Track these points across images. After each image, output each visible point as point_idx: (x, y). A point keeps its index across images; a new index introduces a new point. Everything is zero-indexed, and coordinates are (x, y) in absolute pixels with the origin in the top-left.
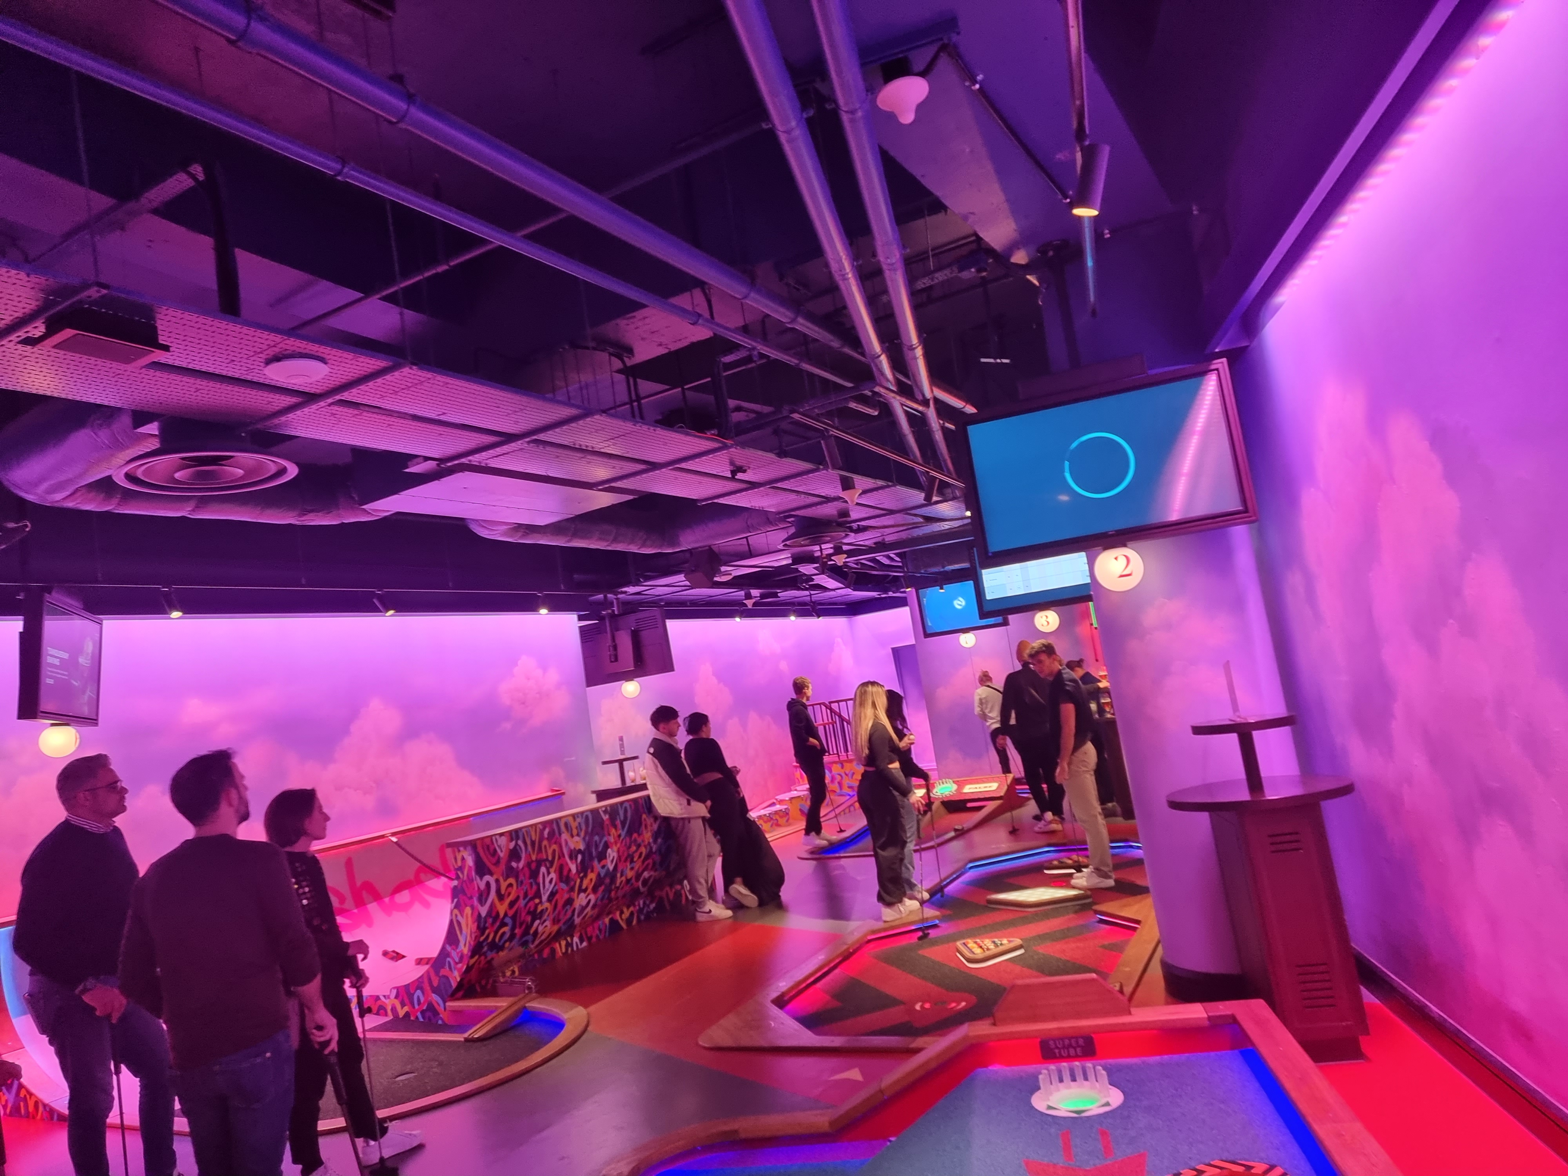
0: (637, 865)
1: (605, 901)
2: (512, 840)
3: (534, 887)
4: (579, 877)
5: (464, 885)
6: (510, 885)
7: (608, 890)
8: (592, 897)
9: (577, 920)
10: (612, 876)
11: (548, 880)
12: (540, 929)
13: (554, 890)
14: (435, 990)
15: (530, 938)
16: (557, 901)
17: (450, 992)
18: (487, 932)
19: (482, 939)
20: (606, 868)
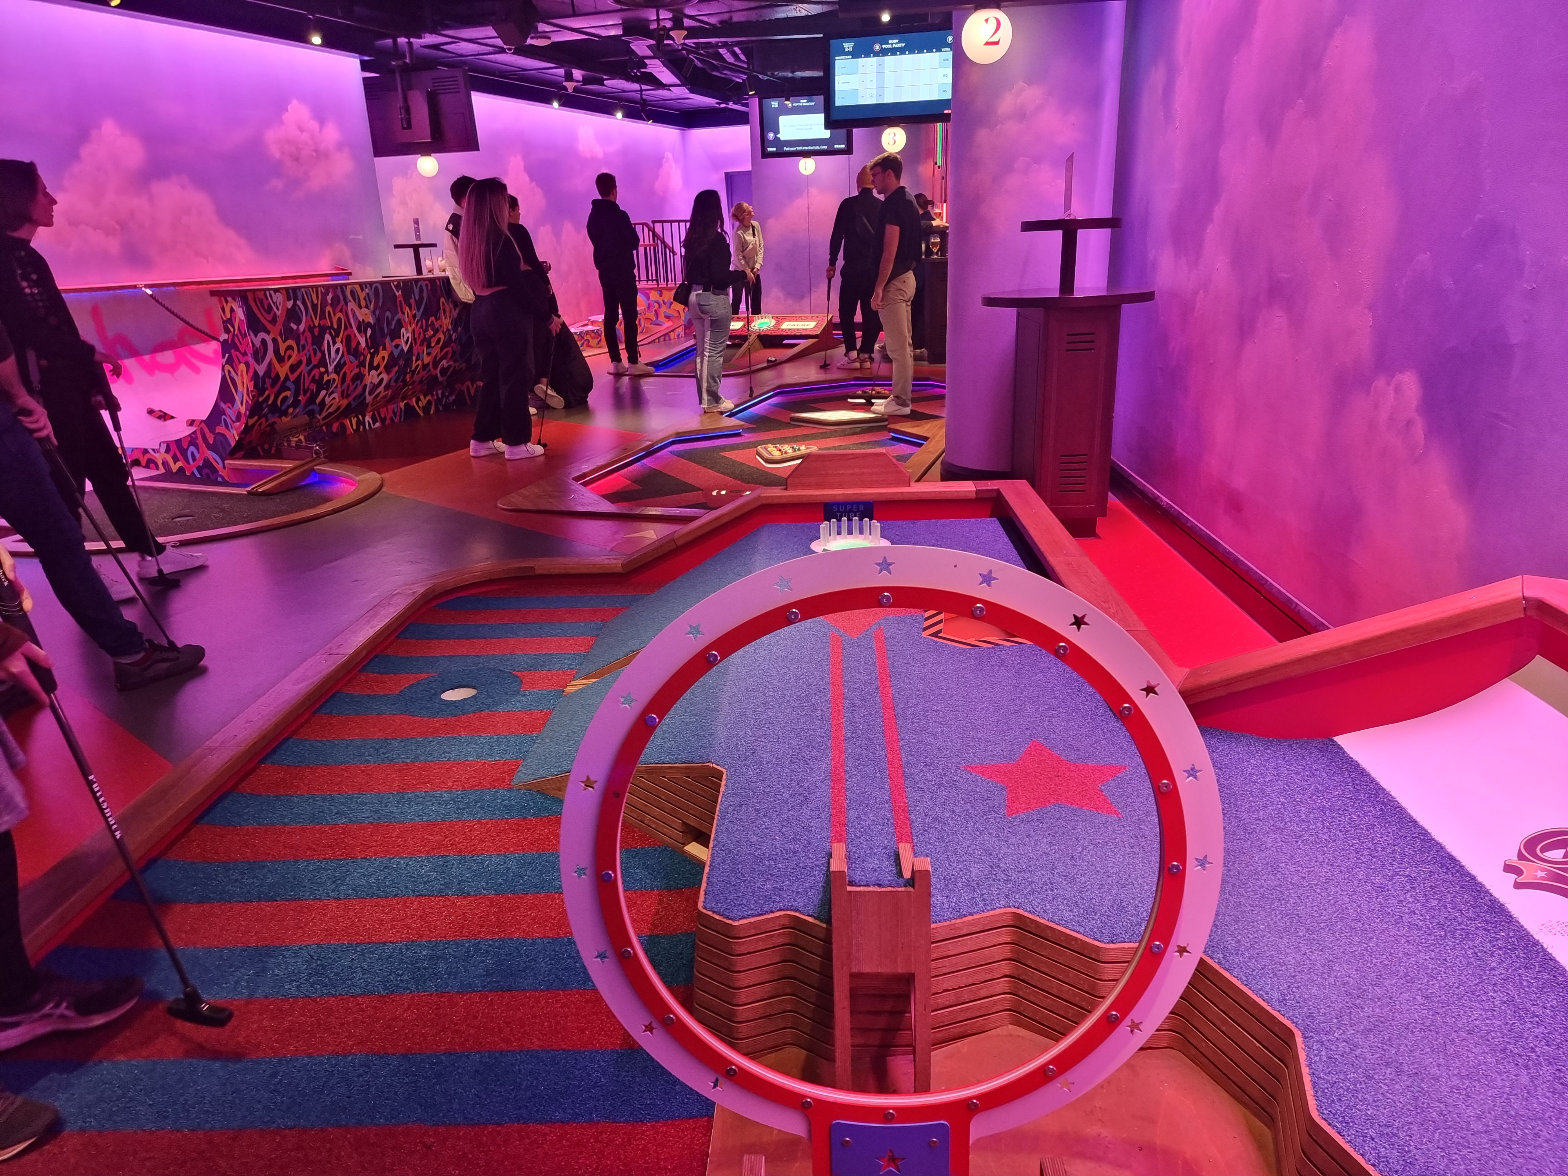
0: (435, 351)
1: (400, 384)
2: (289, 299)
3: (319, 355)
4: (369, 352)
5: (236, 340)
6: (290, 348)
7: (402, 372)
8: (384, 376)
9: (369, 399)
10: (407, 357)
11: (334, 350)
12: (327, 400)
13: (342, 362)
14: (210, 447)
15: (316, 408)
16: (345, 373)
17: (228, 450)
18: (267, 393)
19: (261, 399)
20: (400, 348)
